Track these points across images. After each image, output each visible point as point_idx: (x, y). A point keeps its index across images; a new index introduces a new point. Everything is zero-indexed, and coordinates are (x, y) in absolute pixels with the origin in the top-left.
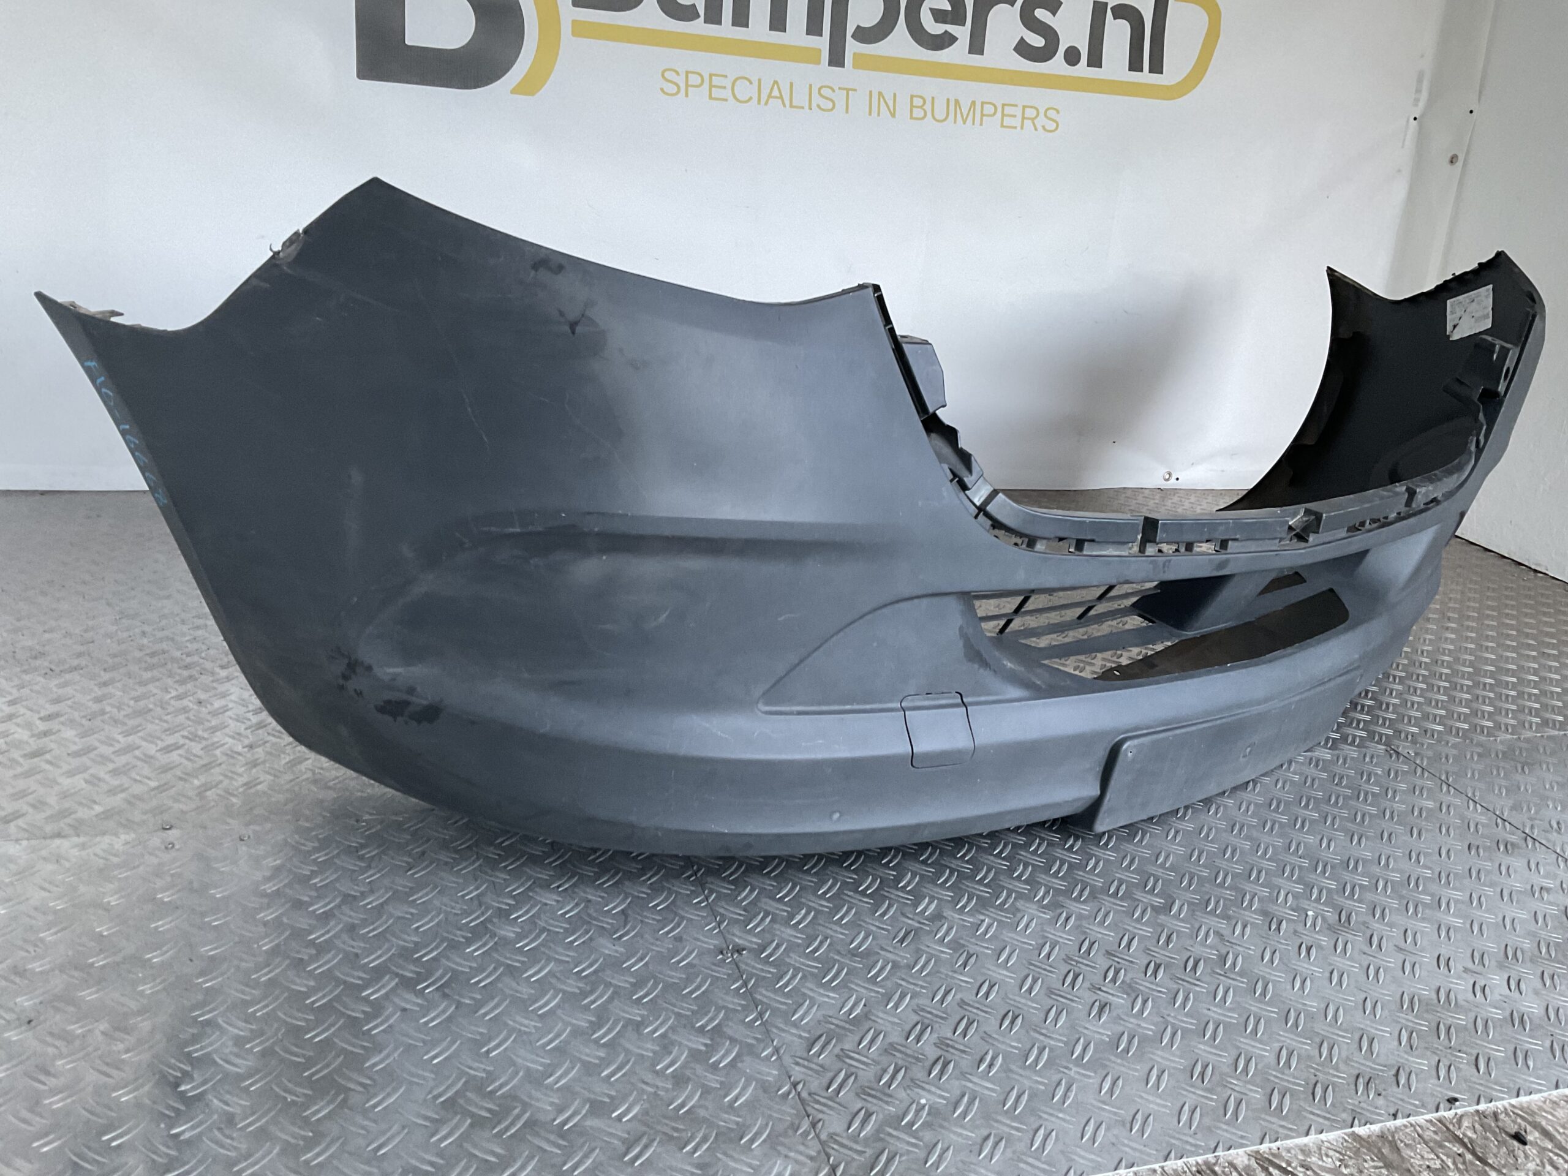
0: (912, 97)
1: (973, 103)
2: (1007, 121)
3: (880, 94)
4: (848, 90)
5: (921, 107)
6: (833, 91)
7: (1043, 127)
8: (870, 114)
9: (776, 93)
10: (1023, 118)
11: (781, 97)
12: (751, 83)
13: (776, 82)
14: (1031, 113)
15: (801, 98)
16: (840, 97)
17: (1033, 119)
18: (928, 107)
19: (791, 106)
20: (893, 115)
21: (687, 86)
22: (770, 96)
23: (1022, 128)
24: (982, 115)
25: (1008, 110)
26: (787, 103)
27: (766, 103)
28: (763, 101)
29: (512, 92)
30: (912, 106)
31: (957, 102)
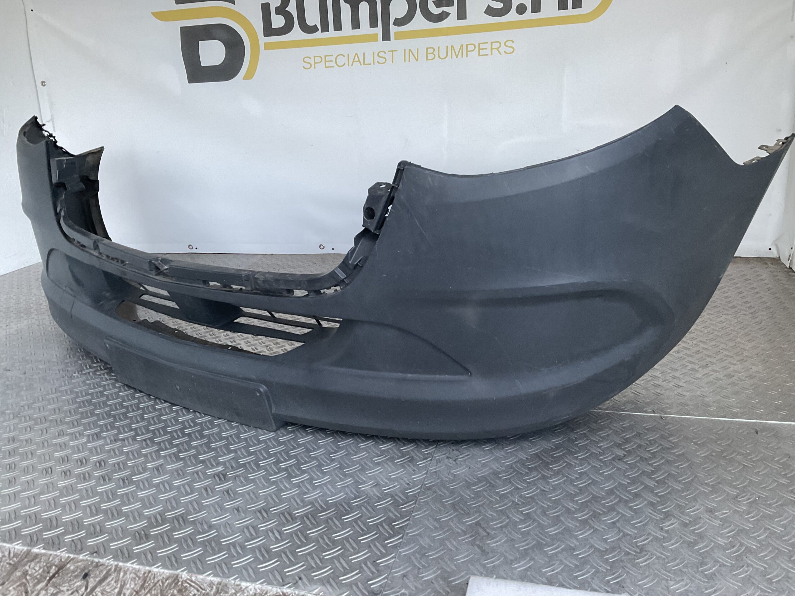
0: (427, 48)
1: (462, 46)
2: (482, 52)
3: (410, 50)
4: (392, 51)
5: (432, 53)
6: (385, 53)
7: (505, 52)
8: (405, 61)
9: (356, 59)
10: (492, 49)
11: (359, 61)
12: (344, 56)
13: (356, 54)
14: (495, 45)
15: (369, 59)
16: (388, 56)
17: (497, 49)
18: (436, 53)
19: (364, 64)
20: (417, 60)
21: (315, 63)
22: (354, 61)
23: (492, 54)
24: (467, 51)
25: (482, 46)
26: (362, 64)
27: (352, 65)
28: (350, 64)
29: (244, 79)
30: (427, 54)
31: (452, 47)
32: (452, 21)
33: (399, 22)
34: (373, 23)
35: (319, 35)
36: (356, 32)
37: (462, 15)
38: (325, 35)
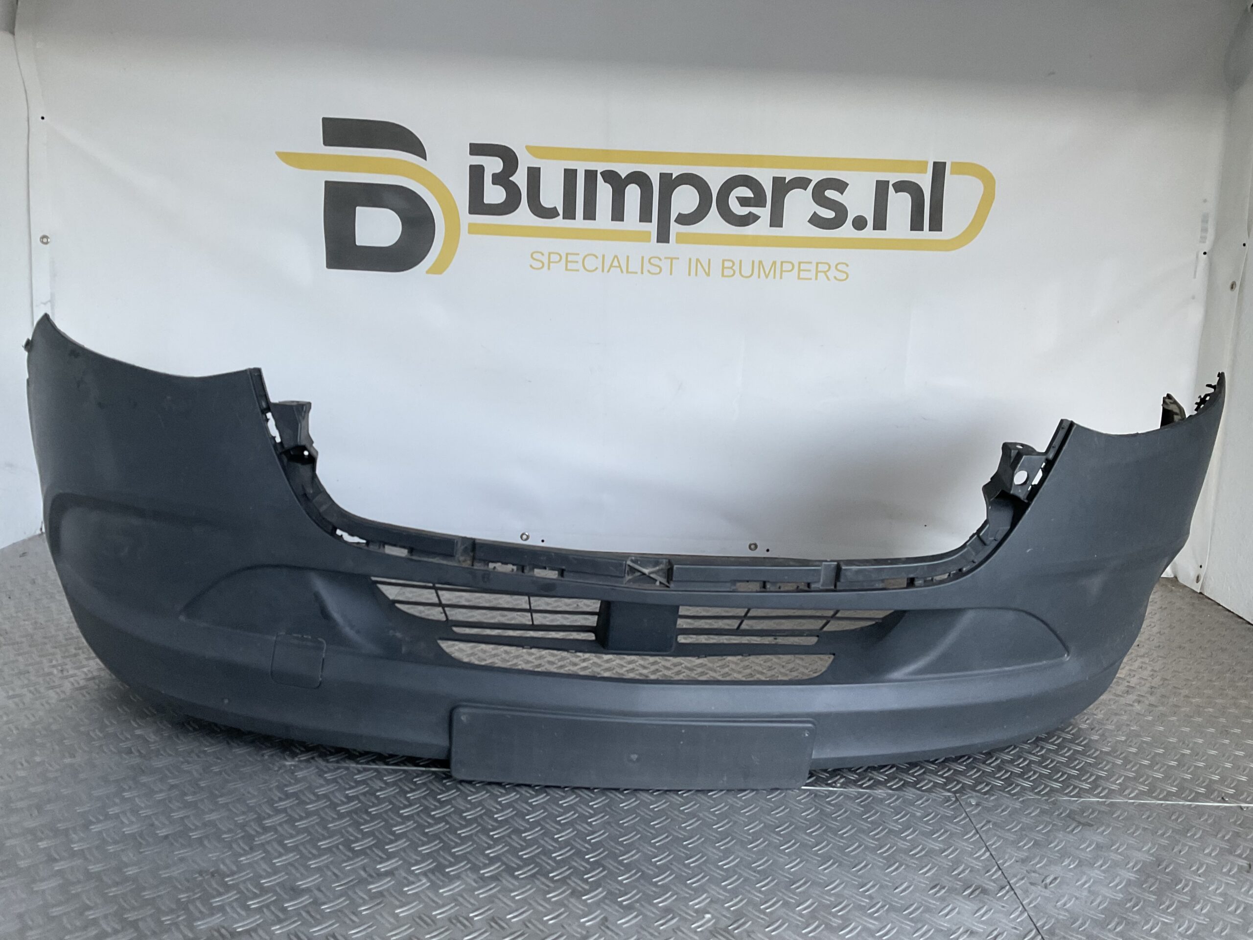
0: (724, 261)
1: (774, 263)
2: (803, 275)
3: (698, 260)
4: (672, 259)
5: (731, 268)
6: (660, 260)
7: (835, 278)
8: (689, 275)
9: (616, 263)
10: (817, 272)
11: (620, 266)
12: (597, 257)
13: (616, 256)
14: (822, 267)
15: (635, 266)
16: (665, 265)
17: (825, 272)
18: (736, 268)
19: (628, 272)
20: (708, 274)
21: (549, 262)
22: (611, 266)
23: (816, 279)
24: (782, 271)
25: (803, 266)
26: (624, 269)
27: (608, 271)
28: (606, 269)
29: (427, 272)
30: (723, 268)
31: (760, 262)
32: (762, 227)
33: (683, 219)
34: (645, 216)
35: (559, 222)
36: (617, 225)
37: (776, 220)
38: (569, 223)
